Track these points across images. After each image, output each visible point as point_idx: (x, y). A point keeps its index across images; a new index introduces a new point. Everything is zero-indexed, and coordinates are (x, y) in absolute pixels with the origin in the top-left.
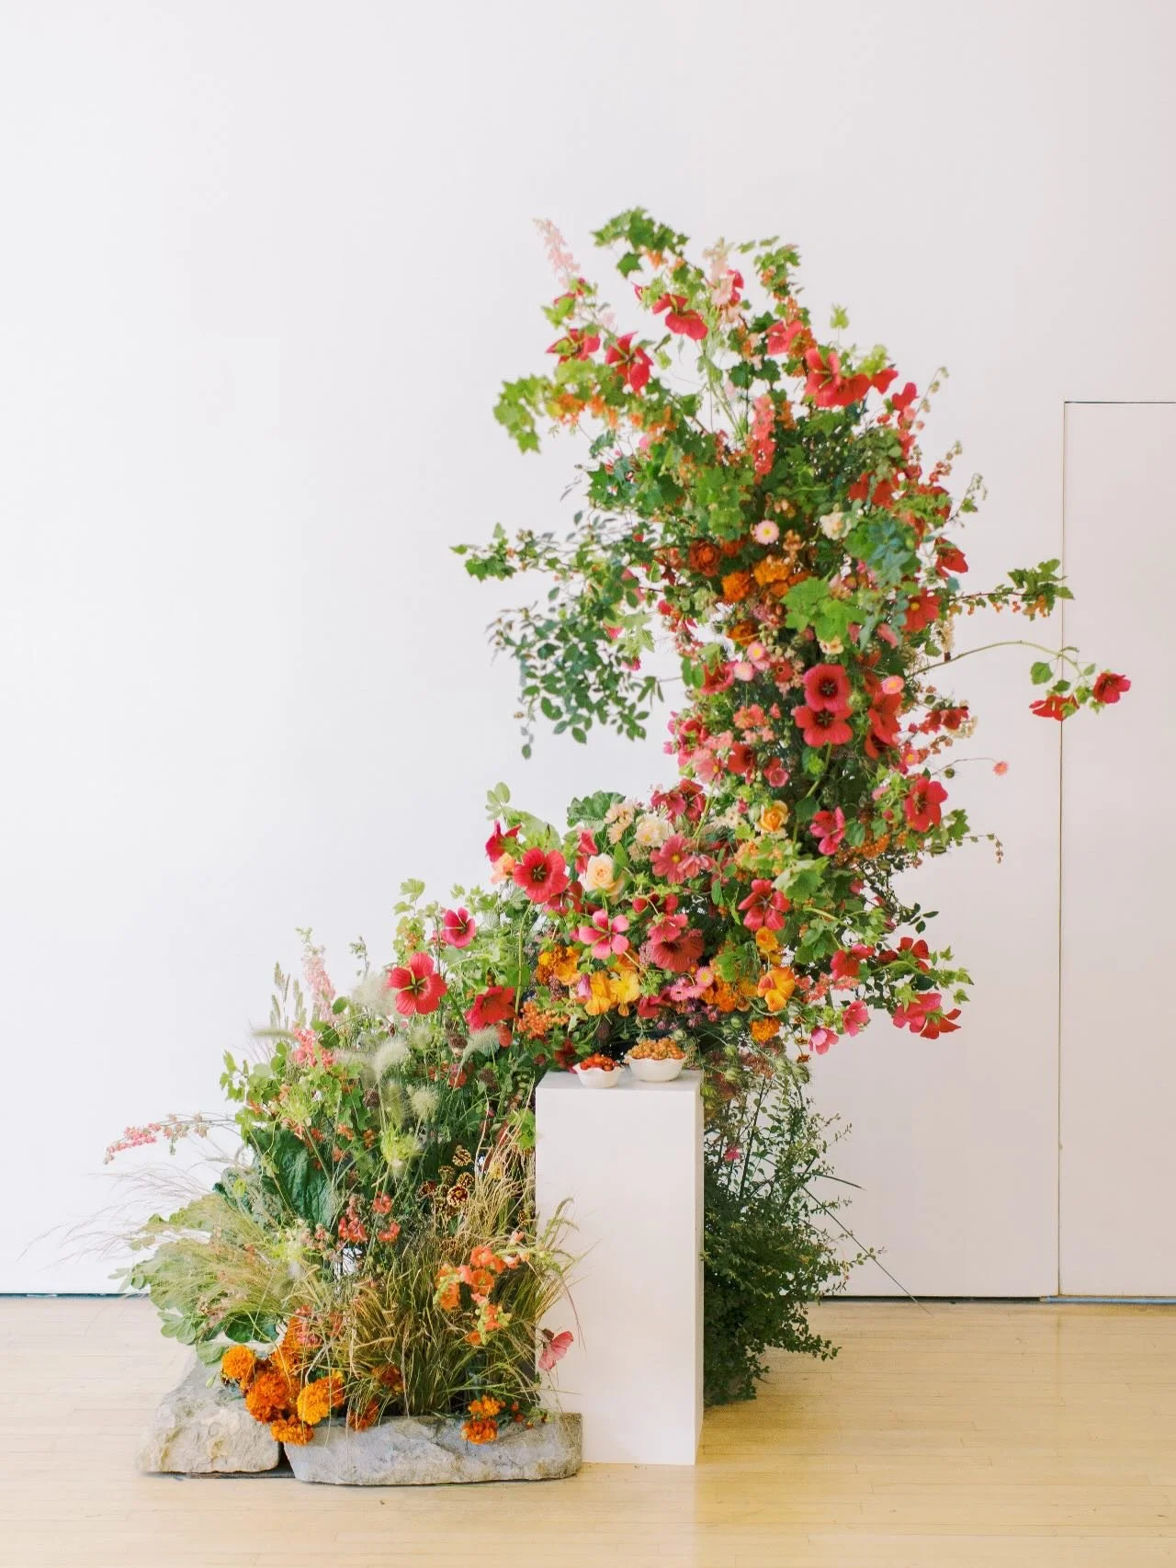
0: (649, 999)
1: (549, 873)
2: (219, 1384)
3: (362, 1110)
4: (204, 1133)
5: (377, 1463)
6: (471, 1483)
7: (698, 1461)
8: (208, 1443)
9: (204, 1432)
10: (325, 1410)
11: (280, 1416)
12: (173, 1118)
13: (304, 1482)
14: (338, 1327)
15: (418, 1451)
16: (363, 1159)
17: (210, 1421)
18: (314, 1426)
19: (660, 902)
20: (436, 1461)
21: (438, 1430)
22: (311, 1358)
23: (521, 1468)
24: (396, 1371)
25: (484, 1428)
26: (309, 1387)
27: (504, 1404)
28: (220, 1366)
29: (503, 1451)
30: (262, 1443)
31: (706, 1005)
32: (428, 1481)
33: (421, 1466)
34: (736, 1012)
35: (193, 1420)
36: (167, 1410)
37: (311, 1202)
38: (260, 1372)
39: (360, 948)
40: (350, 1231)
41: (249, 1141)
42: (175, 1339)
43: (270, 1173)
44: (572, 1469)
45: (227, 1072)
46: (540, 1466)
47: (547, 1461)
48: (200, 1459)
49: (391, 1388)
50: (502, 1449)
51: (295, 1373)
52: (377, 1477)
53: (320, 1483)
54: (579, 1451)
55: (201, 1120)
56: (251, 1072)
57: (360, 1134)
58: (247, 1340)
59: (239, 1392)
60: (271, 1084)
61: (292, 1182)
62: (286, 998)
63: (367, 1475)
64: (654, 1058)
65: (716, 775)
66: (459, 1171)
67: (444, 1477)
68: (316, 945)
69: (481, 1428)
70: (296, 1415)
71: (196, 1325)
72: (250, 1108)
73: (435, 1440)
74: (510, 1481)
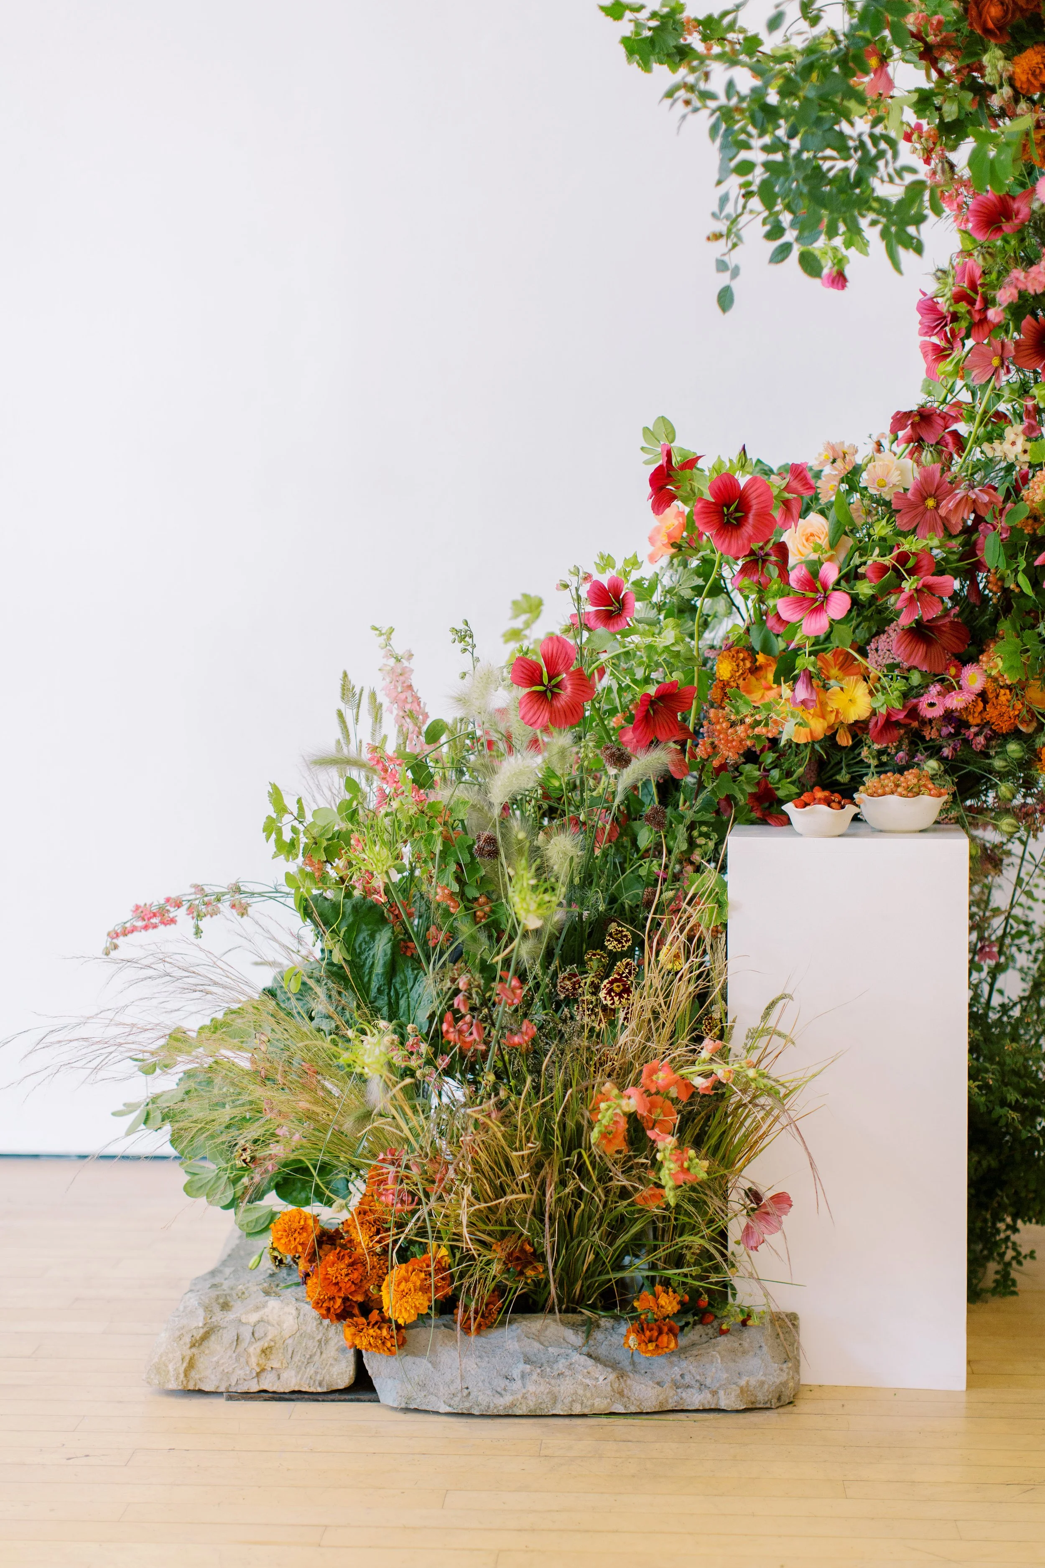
0: (889, 715)
1: (747, 513)
2: (268, 1265)
3: (473, 866)
4: (243, 911)
5: (502, 1383)
6: (641, 1413)
7: (970, 1385)
8: (251, 1350)
9: (246, 1333)
10: (422, 1302)
11: (356, 1311)
12: (199, 889)
13: (395, 1409)
14: (442, 1180)
15: (561, 1365)
16: (474, 938)
17: (254, 1318)
18: (407, 1327)
19: (911, 564)
20: (588, 1381)
21: (588, 1335)
22: (401, 1225)
23: (714, 1393)
24: (528, 1248)
25: (660, 1332)
26: (398, 1271)
27: (687, 1298)
28: (268, 1240)
29: (687, 1367)
30: (331, 1351)
31: (968, 726)
32: (577, 1410)
33: (566, 1388)
34: (1016, 734)
35: (231, 1316)
36: (193, 1301)
37: (398, 1003)
38: (326, 1247)
39: (464, 636)
40: (460, 1032)
41: (307, 913)
42: (203, 1200)
43: (338, 957)
44: (788, 1394)
45: (274, 816)
46: (742, 1388)
47: (753, 1382)
48: (240, 1373)
49: (521, 1273)
50: (684, 1364)
51: (378, 1249)
52: (501, 1403)
53: (416, 1410)
54: (797, 1368)
55: (237, 890)
56: (309, 818)
57: (469, 903)
58: (307, 1202)
59: (297, 1277)
60: (338, 835)
61: (370, 973)
62: (357, 720)
63: (484, 1399)
64: (901, 795)
65: (996, 369)
66: (615, 957)
67: (600, 1404)
68: (400, 651)
69: (656, 1334)
70: (380, 1310)
71: (235, 1181)
72: (308, 869)
73: (585, 1350)
74: (697, 1411)
